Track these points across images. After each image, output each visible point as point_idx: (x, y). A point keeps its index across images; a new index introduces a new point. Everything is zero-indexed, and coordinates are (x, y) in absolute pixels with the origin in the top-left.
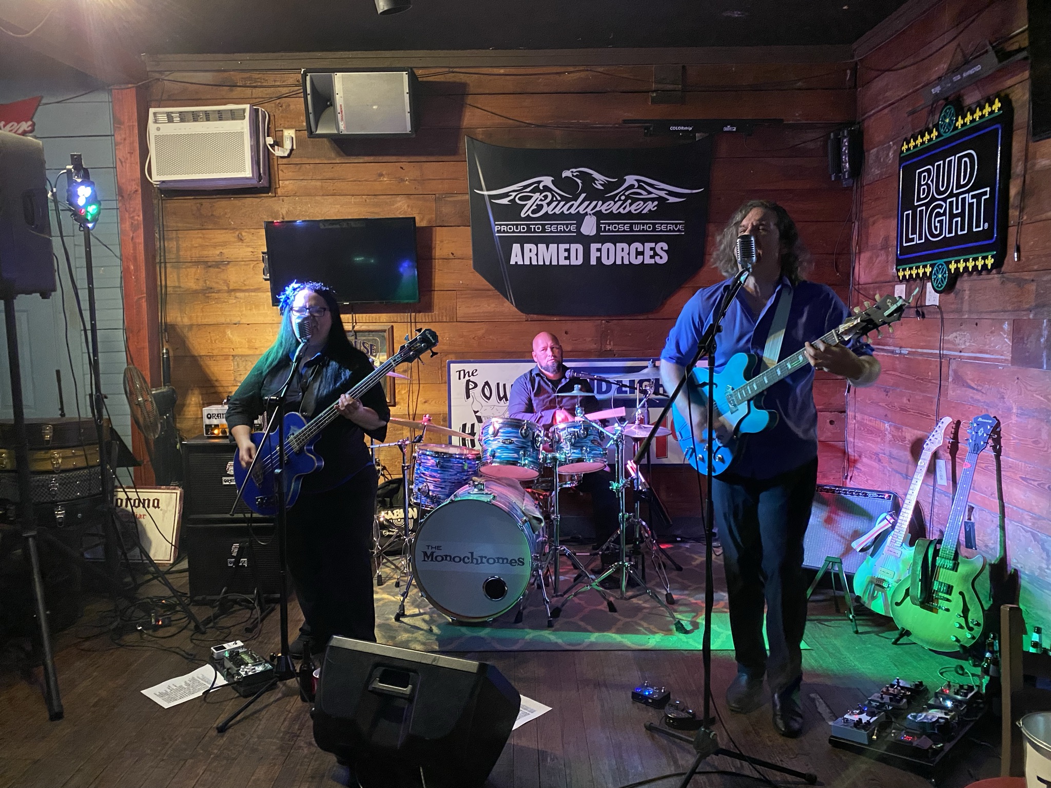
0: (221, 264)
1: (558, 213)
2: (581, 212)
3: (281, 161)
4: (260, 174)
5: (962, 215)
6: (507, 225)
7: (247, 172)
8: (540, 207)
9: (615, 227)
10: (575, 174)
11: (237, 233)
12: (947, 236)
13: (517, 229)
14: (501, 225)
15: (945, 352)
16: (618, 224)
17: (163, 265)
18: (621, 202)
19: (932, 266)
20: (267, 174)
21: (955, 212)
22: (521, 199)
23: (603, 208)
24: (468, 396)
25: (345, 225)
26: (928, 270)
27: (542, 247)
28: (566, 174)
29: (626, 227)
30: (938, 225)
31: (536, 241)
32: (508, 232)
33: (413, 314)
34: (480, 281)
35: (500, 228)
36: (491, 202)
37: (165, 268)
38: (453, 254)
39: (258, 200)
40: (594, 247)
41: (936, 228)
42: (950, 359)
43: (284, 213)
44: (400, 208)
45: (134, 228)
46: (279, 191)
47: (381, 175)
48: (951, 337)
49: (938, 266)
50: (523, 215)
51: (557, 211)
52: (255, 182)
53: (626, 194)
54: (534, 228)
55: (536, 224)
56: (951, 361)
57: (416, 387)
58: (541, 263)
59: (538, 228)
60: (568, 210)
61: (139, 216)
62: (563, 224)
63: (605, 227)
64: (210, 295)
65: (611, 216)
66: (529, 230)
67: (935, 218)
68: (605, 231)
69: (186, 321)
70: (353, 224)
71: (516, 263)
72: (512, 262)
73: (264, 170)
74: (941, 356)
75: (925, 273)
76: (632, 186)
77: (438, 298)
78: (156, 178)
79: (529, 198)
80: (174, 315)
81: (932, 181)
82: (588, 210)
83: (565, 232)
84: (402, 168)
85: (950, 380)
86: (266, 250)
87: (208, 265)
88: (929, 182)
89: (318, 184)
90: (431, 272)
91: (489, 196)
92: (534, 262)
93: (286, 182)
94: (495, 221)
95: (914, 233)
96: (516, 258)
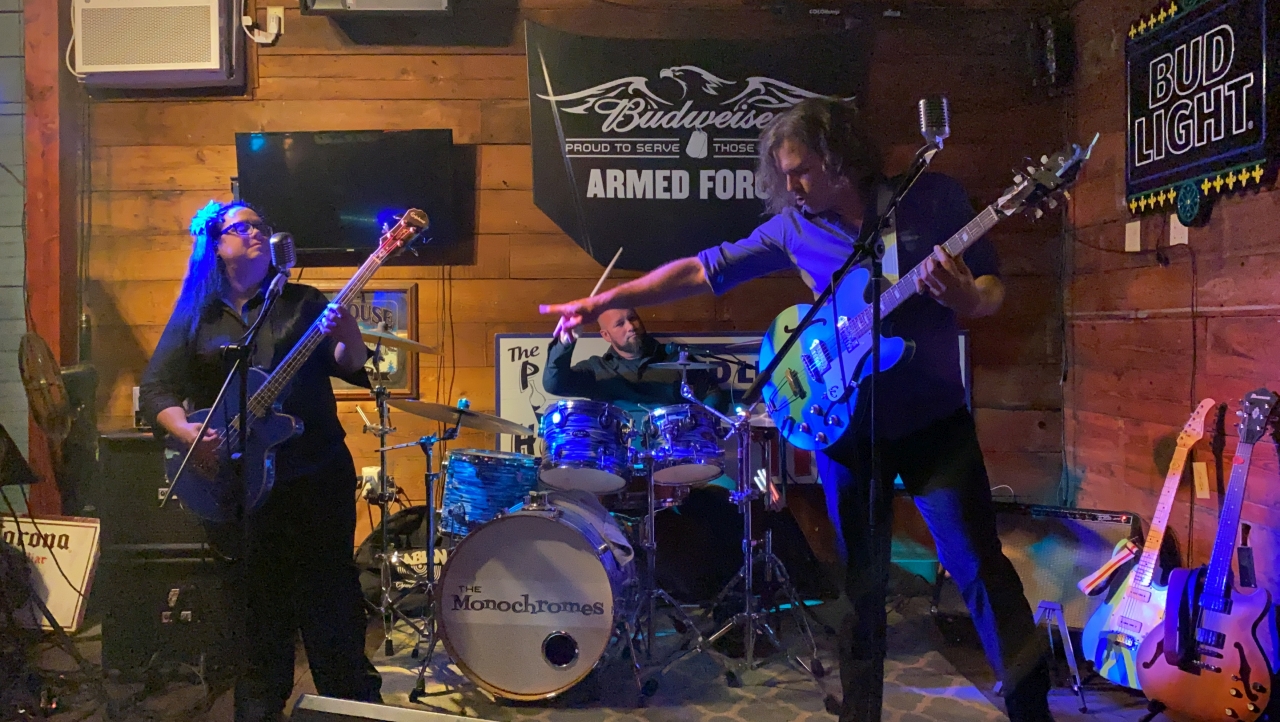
0: (171, 194)
1: (653, 126)
2: (687, 126)
3: (262, 51)
4: (231, 67)
5: (1216, 114)
6: (582, 143)
7: (213, 63)
8: (628, 119)
9: (734, 148)
10: (677, 74)
11: (196, 150)
12: (1197, 145)
13: (596, 148)
14: (573, 143)
15: (1200, 309)
16: (739, 143)
17: (86, 195)
18: (740, 114)
19: (1177, 189)
20: (242, 65)
21: (1206, 111)
22: (603, 107)
23: (717, 120)
24: (525, 385)
25: (349, 139)
26: (1172, 195)
27: (632, 174)
28: (666, 73)
29: (750, 148)
30: (1183, 132)
31: (624, 165)
32: (583, 153)
33: (447, 267)
34: (543, 221)
35: (573, 147)
36: (559, 110)
37: (90, 198)
38: (505, 183)
39: (229, 104)
40: (704, 174)
41: (1180, 136)
42: (1206, 317)
43: (265, 122)
44: (432, 117)
45: (46, 138)
46: (259, 93)
47: (404, 72)
48: (1207, 287)
49: (1186, 188)
50: (605, 129)
51: (653, 124)
52: (223, 80)
53: (750, 101)
54: (621, 148)
55: (623, 142)
56: (1209, 320)
57: (449, 372)
58: (630, 195)
59: (627, 148)
60: (668, 123)
61: (54, 123)
62: (661, 143)
63: (720, 148)
64: (153, 238)
65: (728, 131)
66: (613, 150)
67: (1180, 121)
68: (719, 153)
69: (117, 276)
70: (362, 138)
71: (595, 195)
72: (590, 194)
73: (237, 59)
74: (1195, 316)
75: (1167, 200)
76: (756, 92)
77: (483, 245)
78: (82, 68)
79: (613, 106)
80: (98, 267)
81: (1173, 74)
82: (697, 123)
83: (664, 153)
84: (434, 62)
85: (1209, 347)
86: (236, 175)
87: (151, 195)
88: (1168, 75)
89: (315, 83)
90: (474, 208)
91: (557, 102)
92: (621, 195)
93: (269, 78)
94: (566, 137)
95: (1149, 146)
96: (595, 187)
